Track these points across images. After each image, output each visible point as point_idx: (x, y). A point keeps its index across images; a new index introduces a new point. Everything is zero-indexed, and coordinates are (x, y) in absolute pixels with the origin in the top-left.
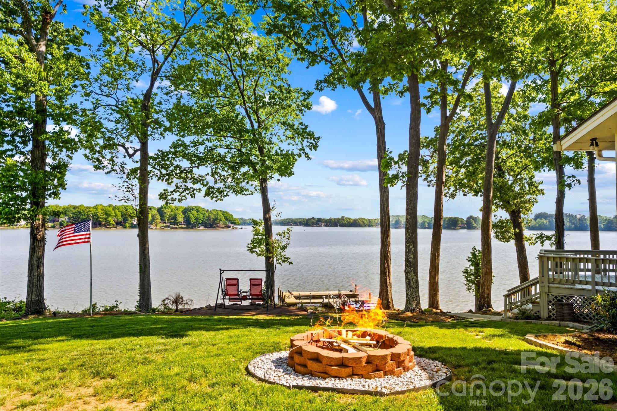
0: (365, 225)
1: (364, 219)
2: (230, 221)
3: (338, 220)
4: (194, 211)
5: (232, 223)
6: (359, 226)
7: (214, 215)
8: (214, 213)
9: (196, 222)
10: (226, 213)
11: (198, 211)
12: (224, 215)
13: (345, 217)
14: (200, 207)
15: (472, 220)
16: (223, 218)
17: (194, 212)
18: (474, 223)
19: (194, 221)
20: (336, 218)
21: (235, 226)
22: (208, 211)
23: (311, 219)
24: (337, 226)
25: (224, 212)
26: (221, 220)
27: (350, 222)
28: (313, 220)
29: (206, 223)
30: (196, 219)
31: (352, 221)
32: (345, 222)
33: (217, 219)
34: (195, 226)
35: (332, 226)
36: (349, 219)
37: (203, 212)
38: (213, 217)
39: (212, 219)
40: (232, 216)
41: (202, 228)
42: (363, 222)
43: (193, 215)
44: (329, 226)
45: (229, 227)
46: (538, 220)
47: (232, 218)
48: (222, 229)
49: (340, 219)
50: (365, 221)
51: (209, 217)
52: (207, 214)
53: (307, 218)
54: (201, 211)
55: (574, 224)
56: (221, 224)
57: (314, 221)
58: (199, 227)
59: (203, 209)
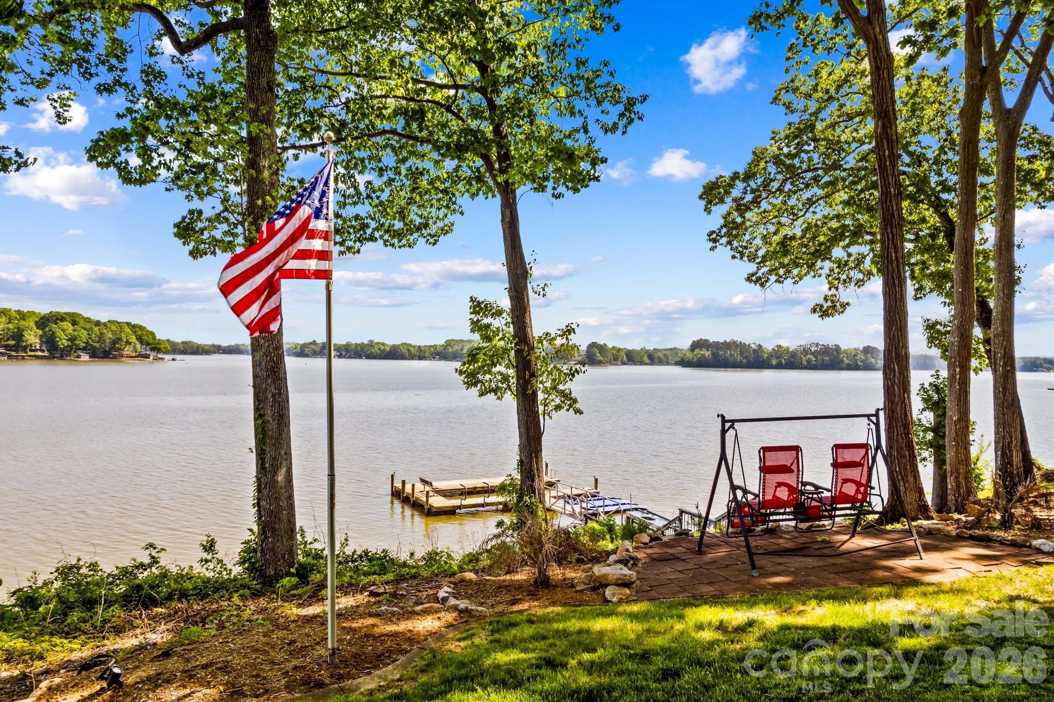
0: (412, 357)
1: (410, 345)
2: (148, 344)
3: (362, 346)
4: (65, 323)
5: (152, 349)
6: (402, 357)
7: (114, 333)
8: (113, 328)
9: (71, 347)
10: (141, 328)
11: (74, 323)
12: (135, 332)
13: (376, 341)
14: (79, 315)
15: (596, 351)
16: (133, 339)
17: (67, 325)
18: (598, 355)
19: (66, 343)
20: (359, 342)
21: (160, 356)
22: (98, 323)
23: (311, 343)
24: (360, 357)
25: (134, 326)
26: (130, 343)
27: (384, 351)
28: (313, 347)
29: (94, 348)
30: (72, 339)
31: (388, 349)
32: (375, 350)
33: (120, 339)
34: (69, 354)
35: (350, 357)
36: (383, 344)
37: (88, 326)
38: (110, 335)
39: (108, 341)
40: (153, 334)
41: (85, 357)
42: (409, 350)
43: (63, 331)
44: (344, 357)
45: (147, 357)
46: (697, 351)
47: (154, 338)
48: (130, 361)
49: (366, 345)
50: (412, 350)
51: (101, 336)
52: (96, 329)
53: (302, 342)
54: (82, 322)
55: (746, 357)
56: (128, 350)
57: (317, 348)
58: (79, 357)
59: (88, 320)
